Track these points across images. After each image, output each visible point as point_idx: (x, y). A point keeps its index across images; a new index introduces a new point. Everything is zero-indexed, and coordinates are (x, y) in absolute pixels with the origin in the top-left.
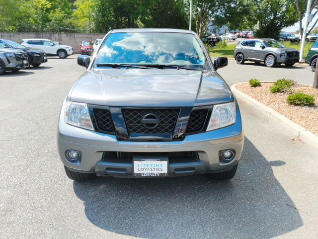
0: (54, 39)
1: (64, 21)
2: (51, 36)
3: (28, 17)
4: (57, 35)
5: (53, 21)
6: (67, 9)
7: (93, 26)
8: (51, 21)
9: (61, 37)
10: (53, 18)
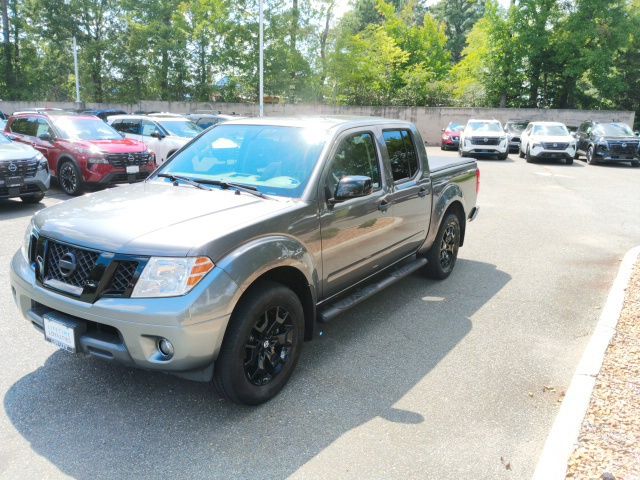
0: (403, 117)
1: (428, 84)
2: (398, 113)
3: (369, 79)
4: (408, 111)
5: (409, 86)
6: (439, 62)
7: (482, 92)
8: (406, 84)
9: (416, 114)
10: (410, 81)
